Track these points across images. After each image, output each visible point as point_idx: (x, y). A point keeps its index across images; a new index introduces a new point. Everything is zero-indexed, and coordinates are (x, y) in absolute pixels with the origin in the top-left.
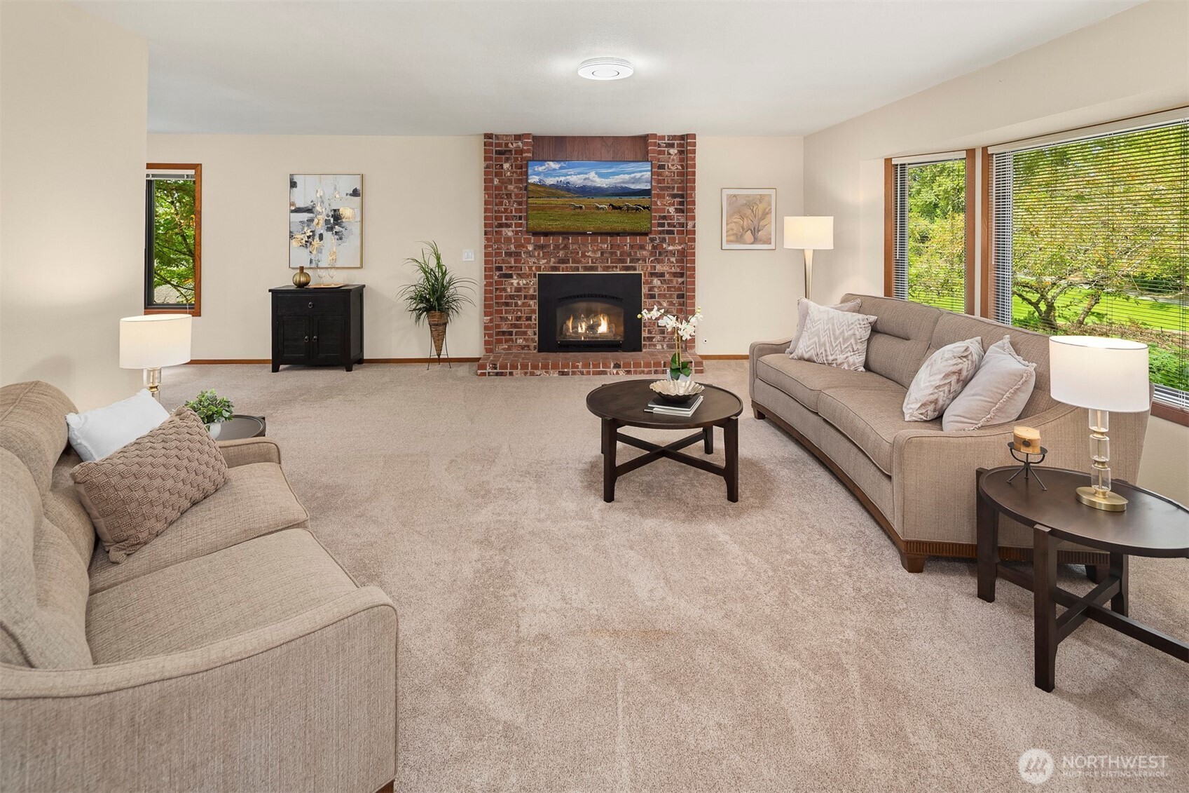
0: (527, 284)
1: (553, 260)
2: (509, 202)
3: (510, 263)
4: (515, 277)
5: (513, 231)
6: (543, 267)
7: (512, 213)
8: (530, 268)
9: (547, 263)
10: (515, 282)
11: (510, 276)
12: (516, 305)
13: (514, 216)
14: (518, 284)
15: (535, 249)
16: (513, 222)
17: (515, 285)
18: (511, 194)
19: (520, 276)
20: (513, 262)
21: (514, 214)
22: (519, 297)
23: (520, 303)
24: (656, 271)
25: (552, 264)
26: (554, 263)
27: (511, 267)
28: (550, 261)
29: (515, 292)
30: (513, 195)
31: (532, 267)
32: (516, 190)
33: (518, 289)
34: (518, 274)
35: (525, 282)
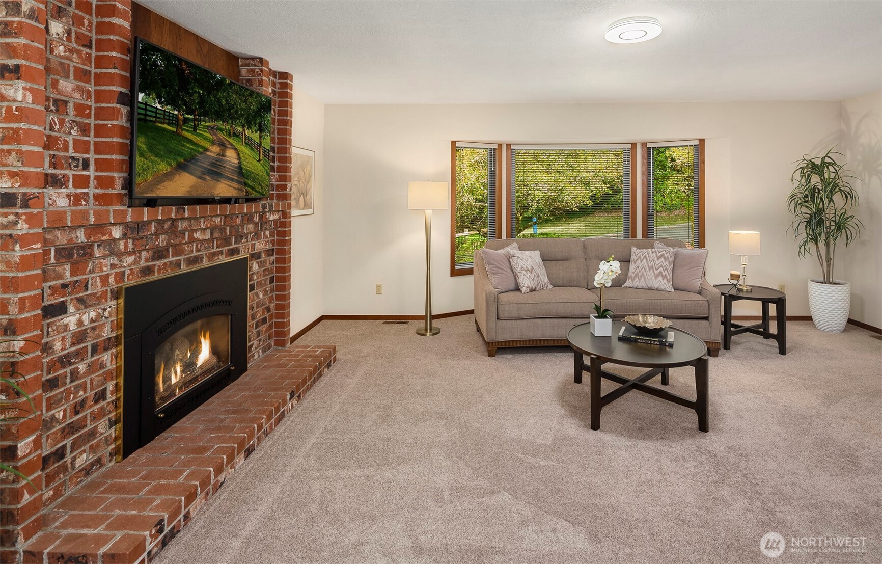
0: (99, 317)
1: (144, 254)
2: (62, 122)
3: (59, 276)
4: (71, 309)
5: (68, 196)
6: (128, 272)
7: (66, 149)
8: (105, 280)
9: (136, 262)
10: (70, 321)
11: (61, 309)
12: (75, 375)
13: (73, 158)
14: (80, 323)
15: (125, 235)
16: (70, 173)
17: (73, 327)
18: (66, 102)
19: (82, 303)
20: (68, 273)
21: (71, 153)
22: (80, 355)
23: (82, 367)
24: (255, 251)
25: (143, 264)
26: (147, 260)
27: (64, 286)
28: (140, 257)
29: (73, 344)
30: (71, 106)
31: (108, 275)
32: (77, 95)
33: (80, 337)
34: (80, 300)
35: (93, 314)
